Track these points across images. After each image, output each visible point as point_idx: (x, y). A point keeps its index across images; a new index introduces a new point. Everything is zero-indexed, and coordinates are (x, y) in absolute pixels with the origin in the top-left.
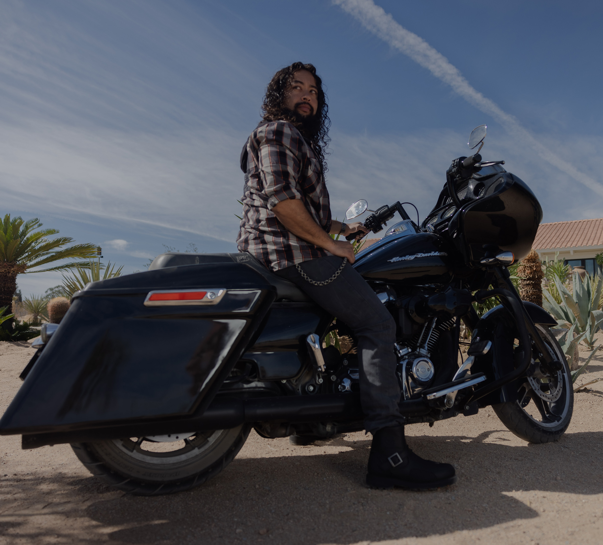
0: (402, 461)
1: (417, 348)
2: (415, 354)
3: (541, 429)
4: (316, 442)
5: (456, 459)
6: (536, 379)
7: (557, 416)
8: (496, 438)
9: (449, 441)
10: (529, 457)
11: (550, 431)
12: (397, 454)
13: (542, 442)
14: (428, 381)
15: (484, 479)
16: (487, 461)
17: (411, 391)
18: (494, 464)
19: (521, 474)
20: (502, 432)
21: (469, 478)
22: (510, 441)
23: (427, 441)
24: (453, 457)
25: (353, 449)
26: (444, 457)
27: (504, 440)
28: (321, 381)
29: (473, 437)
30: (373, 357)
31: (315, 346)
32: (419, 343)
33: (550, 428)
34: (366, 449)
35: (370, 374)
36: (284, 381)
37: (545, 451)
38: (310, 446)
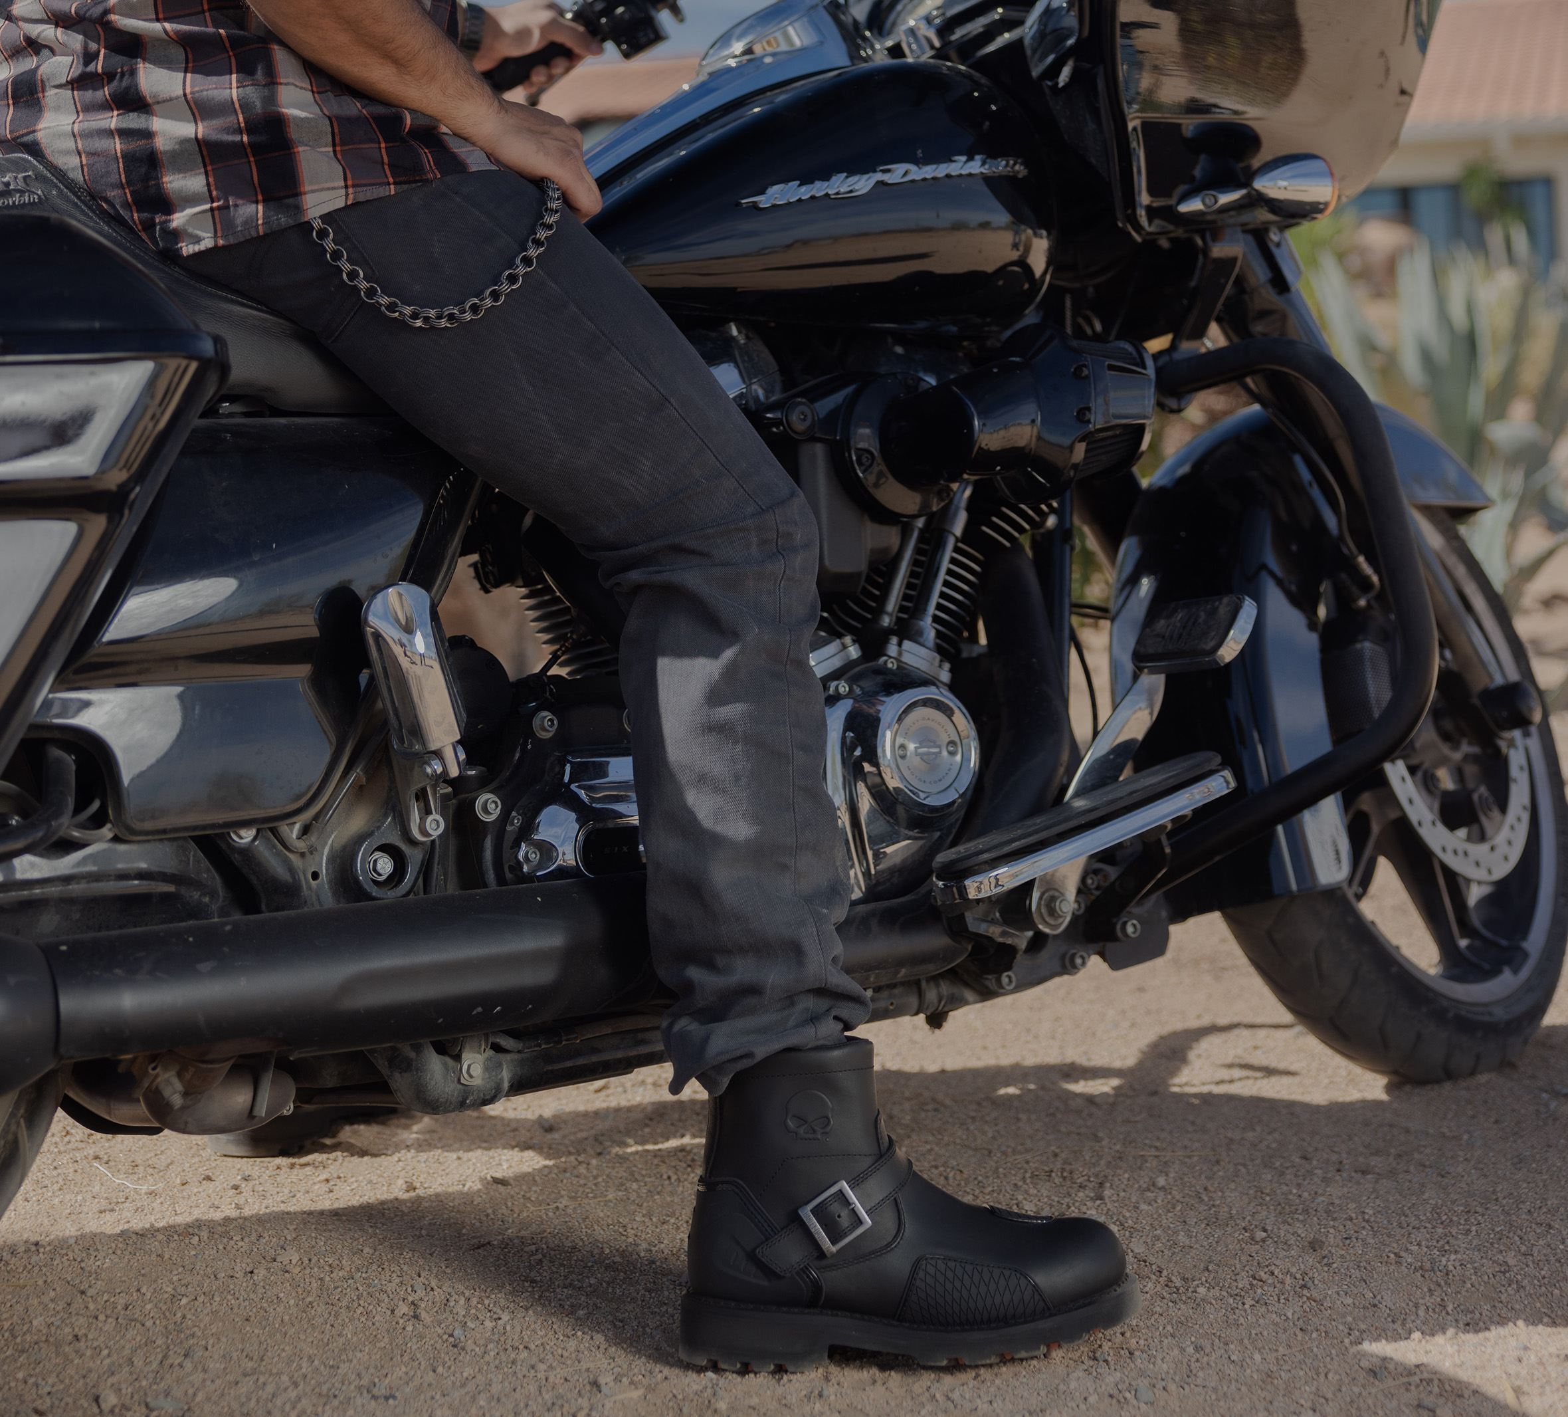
0: (868, 1221)
1: (886, 641)
2: (882, 671)
3: (1450, 1015)
4: (347, 1133)
5: (1081, 1187)
6: (1419, 774)
7: (1504, 943)
8: (1230, 1066)
9: (1011, 1090)
10: (1416, 1156)
11: (1487, 1018)
12: (844, 1185)
13: (1449, 1074)
14: (954, 802)
15: (1255, 1282)
16: (1232, 1186)
17: (870, 854)
18: (1268, 1199)
19: (1419, 1245)
20: (1245, 1033)
21: (1178, 1282)
22: (1296, 1080)
23: (909, 1099)
24: (1064, 1178)
25: (550, 1163)
26: (1024, 1179)
27: (1269, 1072)
28: (436, 825)
29: (1117, 1064)
30: (715, 696)
31: (413, 644)
32: (890, 615)
33: (1486, 1005)
34: (617, 1155)
35: (702, 779)
36: (246, 836)
37: (1473, 1117)
38: (325, 1156)
